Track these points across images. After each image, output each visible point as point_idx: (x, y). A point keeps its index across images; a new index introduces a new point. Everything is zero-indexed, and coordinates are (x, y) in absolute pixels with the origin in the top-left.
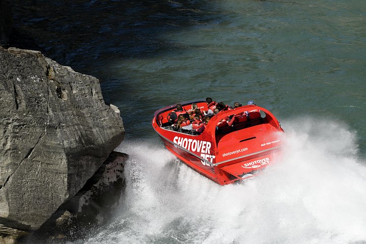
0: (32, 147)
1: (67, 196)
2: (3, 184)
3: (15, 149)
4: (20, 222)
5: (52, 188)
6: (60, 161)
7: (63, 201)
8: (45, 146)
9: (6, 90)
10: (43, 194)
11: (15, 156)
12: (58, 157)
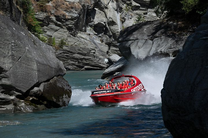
0: (21, 56)
1: (38, 81)
2: (8, 70)
3: (13, 55)
4: (16, 88)
5: (30, 76)
6: (33, 65)
7: (35, 83)
8: (26, 57)
9: (7, 29)
10: (27, 78)
11: (13, 59)
12: (33, 63)
